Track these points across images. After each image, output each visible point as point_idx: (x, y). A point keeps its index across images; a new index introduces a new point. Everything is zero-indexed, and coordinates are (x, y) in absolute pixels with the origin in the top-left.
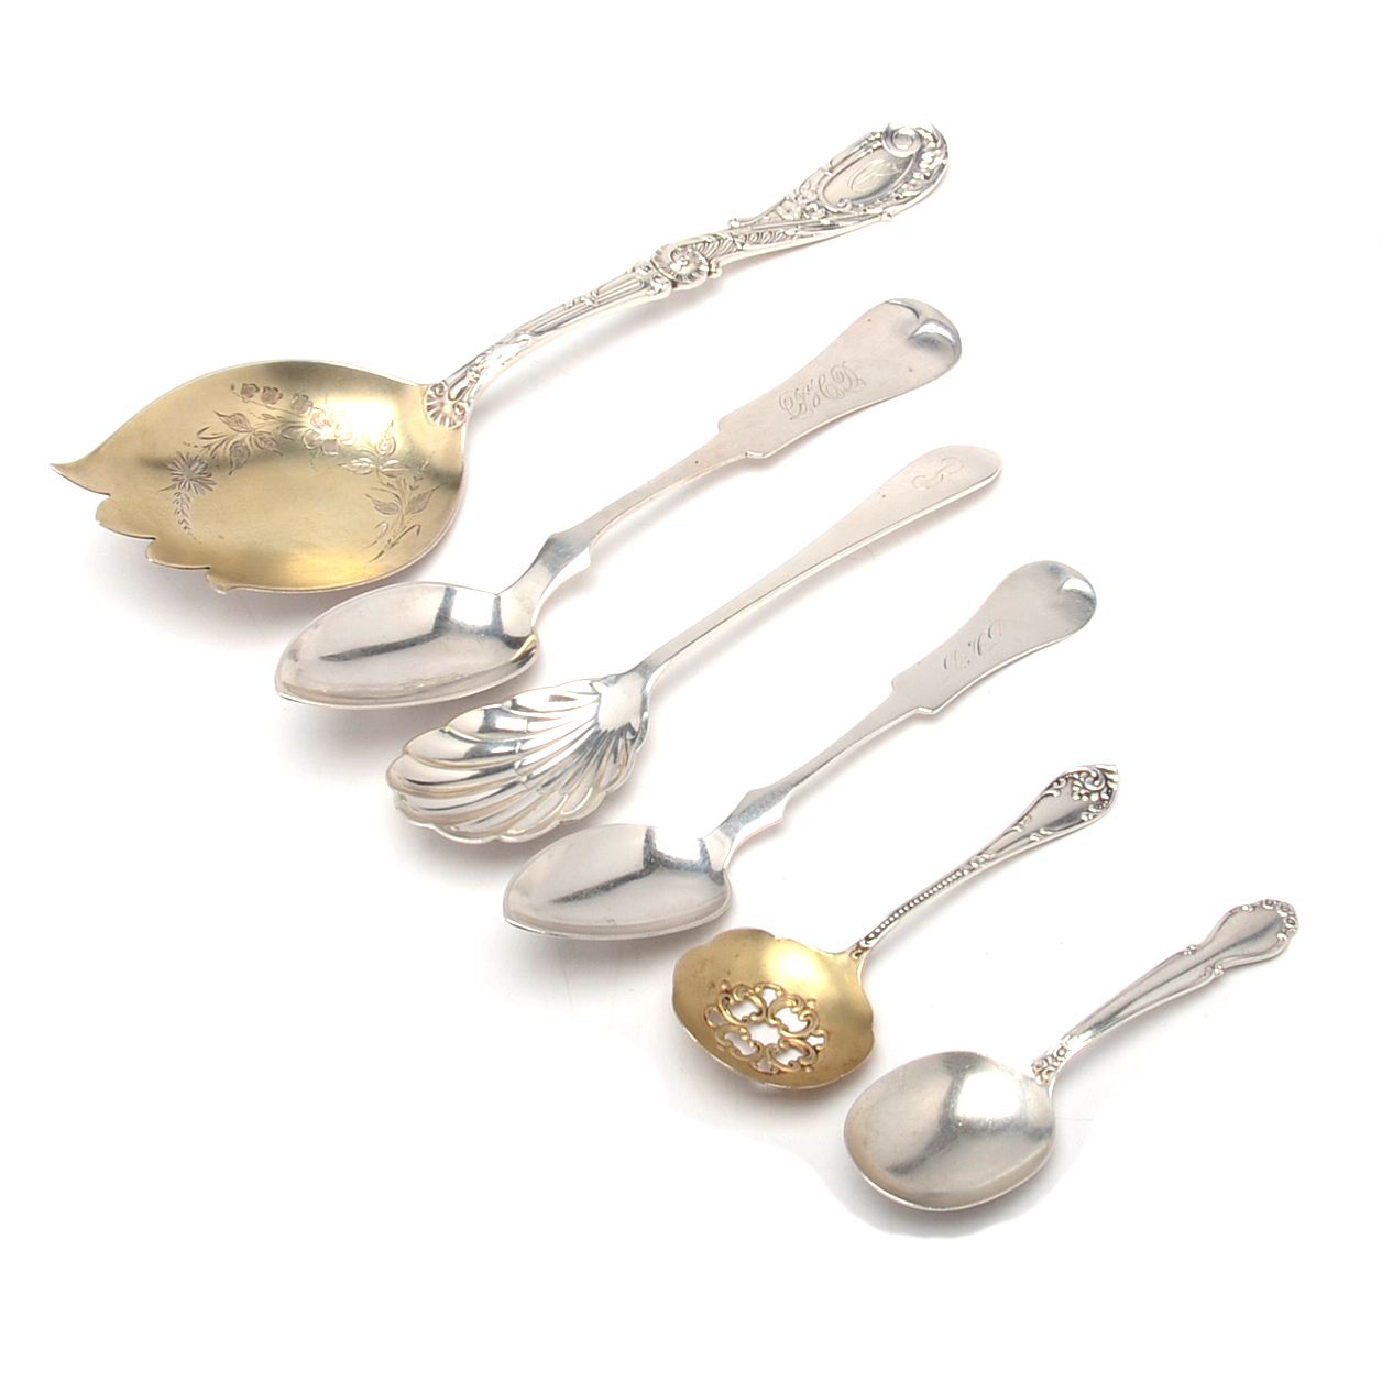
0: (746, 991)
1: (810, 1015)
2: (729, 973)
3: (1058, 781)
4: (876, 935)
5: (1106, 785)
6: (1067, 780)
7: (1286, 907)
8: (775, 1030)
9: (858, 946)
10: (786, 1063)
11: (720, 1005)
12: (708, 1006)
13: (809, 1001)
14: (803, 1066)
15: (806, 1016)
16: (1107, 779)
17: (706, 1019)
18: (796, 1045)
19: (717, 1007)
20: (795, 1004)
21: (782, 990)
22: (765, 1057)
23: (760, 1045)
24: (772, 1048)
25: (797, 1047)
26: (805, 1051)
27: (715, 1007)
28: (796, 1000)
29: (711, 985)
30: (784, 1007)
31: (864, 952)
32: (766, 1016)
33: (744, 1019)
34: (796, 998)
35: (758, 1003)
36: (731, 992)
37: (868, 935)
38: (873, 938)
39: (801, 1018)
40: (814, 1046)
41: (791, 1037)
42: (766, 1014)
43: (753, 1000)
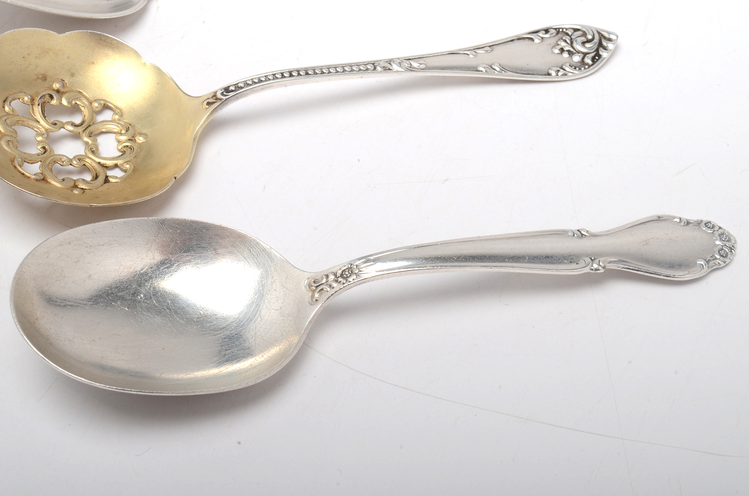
0: (81, 100)
1: (131, 147)
2: (73, 75)
3: (547, 31)
4: (238, 88)
5: (597, 50)
6: (558, 33)
7: (724, 236)
8: (83, 147)
9: (215, 96)
11: (36, 99)
12: (21, 92)
13: (140, 134)
14: (75, 187)
15: (127, 146)
16: (600, 45)
17: (4, 101)
18: (91, 168)
19: (31, 98)
20: (123, 132)
21: (119, 114)
22: (42, 163)
23: (49, 150)
24: (61, 159)
25: (90, 170)
26: (94, 177)
27: (27, 97)
28: (127, 129)
29: (40, 76)
30: (110, 131)
31: (216, 102)
32: (84, 131)
33: (56, 123)
34: (129, 128)
35: (86, 116)
36: (61, 94)
37: (229, 87)
38: (232, 91)
39: (120, 148)
40: (108, 176)
41: (93, 160)
42: (86, 129)
43: (83, 111)
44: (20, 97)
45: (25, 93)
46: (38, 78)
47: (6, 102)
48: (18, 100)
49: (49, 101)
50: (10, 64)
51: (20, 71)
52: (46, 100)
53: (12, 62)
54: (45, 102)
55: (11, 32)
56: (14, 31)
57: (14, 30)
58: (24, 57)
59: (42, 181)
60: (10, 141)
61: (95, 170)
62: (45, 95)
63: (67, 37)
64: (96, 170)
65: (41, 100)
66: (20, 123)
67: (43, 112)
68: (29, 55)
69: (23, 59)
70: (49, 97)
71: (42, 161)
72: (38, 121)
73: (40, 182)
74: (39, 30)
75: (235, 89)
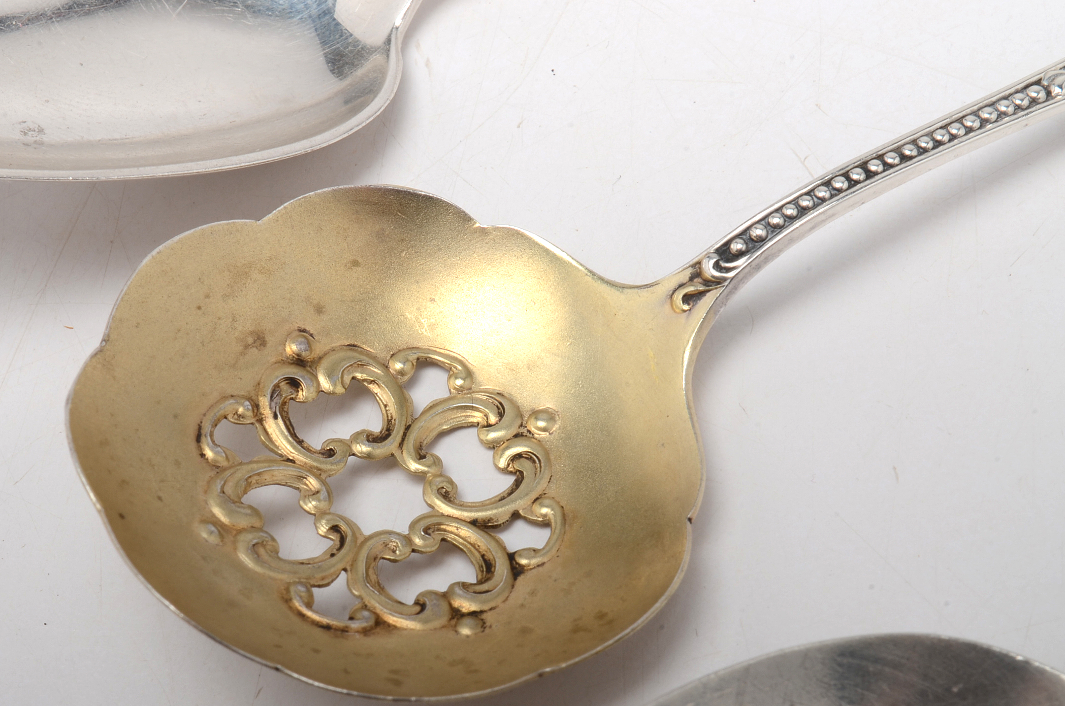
0: (361, 366)
1: (529, 457)
2: (321, 307)
4: (753, 244)
8: (416, 491)
9: (697, 273)
10: (409, 599)
11: (264, 402)
12: (225, 398)
13: (536, 414)
14: (456, 615)
15: (518, 456)
17: (198, 439)
18: (462, 544)
19: (250, 403)
20: (493, 419)
21: (464, 375)
22: (349, 573)
23: (349, 533)
24: (386, 546)
25: (461, 550)
26: (482, 566)
27: (242, 405)
28: (498, 408)
29: (250, 340)
30: (460, 426)
31: (709, 291)
32: (401, 445)
33: (331, 449)
34: (501, 403)
35: (389, 404)
36: (310, 367)
37: (728, 244)
38: (740, 254)
39: (502, 463)
40: (514, 553)
41: (457, 518)
42: (403, 440)
43: (376, 394)
44: (226, 413)
45: (232, 396)
46: (247, 347)
47: (203, 439)
48: (225, 419)
49: (293, 396)
50: (176, 338)
51: (203, 343)
52: (286, 398)
53: (179, 330)
54: (286, 403)
55: (153, 257)
56: (158, 253)
57: (157, 250)
58: (199, 308)
59: (378, 630)
60: (257, 544)
61: (475, 548)
62: (277, 386)
63: (278, 221)
64: (477, 547)
65: (275, 400)
66: (254, 481)
67: (291, 430)
68: (207, 296)
69: (200, 312)
70: (288, 385)
71: (348, 568)
72: (288, 460)
73: (374, 633)
74: (212, 227)
75: (747, 247)
